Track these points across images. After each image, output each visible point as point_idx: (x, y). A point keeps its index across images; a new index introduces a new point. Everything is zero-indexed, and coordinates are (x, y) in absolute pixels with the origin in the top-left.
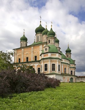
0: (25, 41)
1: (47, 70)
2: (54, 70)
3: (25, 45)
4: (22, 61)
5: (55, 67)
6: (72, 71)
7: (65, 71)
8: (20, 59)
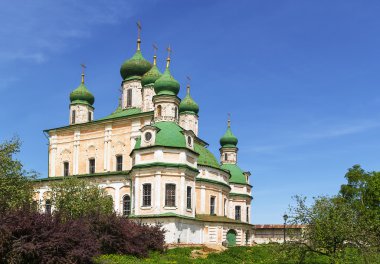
0: (85, 103)
1: (150, 204)
2: (174, 205)
3: (87, 116)
4: (75, 171)
5: (174, 193)
6: (238, 208)
7: (212, 209)
8: (66, 165)
